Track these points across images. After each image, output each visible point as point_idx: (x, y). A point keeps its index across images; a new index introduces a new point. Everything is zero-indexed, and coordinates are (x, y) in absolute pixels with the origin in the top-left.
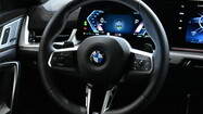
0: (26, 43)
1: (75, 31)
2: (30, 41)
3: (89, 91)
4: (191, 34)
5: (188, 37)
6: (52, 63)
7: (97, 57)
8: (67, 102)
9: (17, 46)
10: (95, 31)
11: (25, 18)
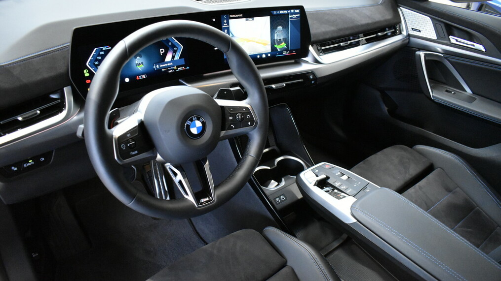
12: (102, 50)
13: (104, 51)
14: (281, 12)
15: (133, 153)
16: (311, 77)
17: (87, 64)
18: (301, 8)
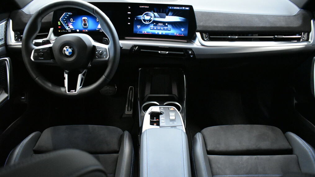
0: (12, 41)
1: (52, 29)
2: (17, 40)
3: (66, 76)
4: (136, 28)
5: (135, 30)
6: (34, 57)
7: (67, 51)
8: (50, 85)
9: (6, 45)
10: (67, 29)
11: (8, 21)
12: (68, 14)
13: (69, 15)
14: (175, 8)
15: (41, 58)
16: (190, 52)
17: (60, 19)
18: (191, 7)
